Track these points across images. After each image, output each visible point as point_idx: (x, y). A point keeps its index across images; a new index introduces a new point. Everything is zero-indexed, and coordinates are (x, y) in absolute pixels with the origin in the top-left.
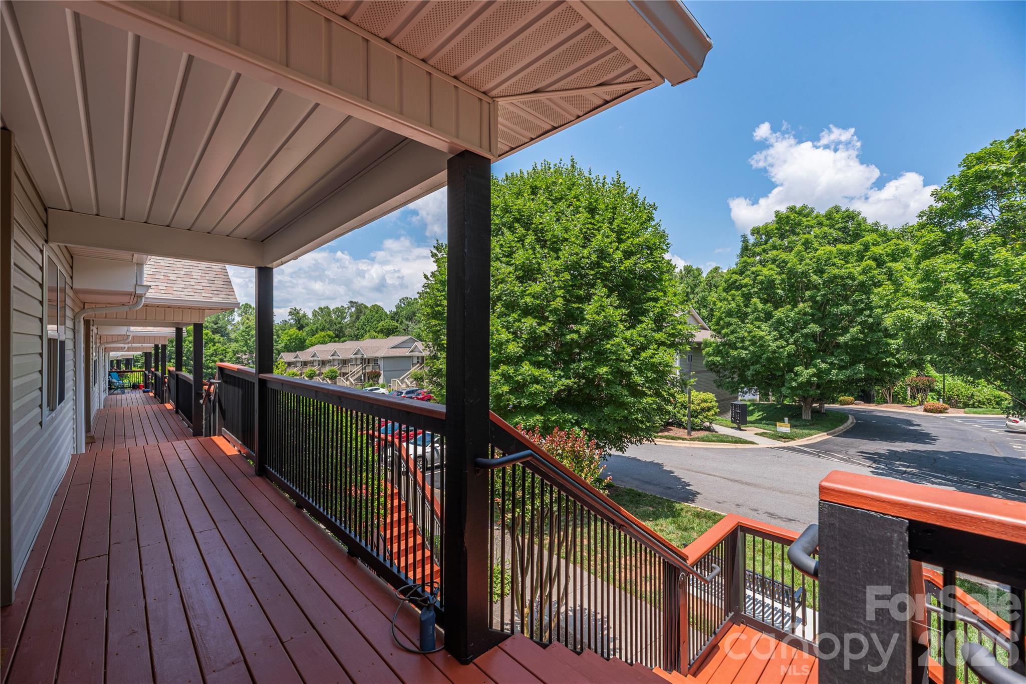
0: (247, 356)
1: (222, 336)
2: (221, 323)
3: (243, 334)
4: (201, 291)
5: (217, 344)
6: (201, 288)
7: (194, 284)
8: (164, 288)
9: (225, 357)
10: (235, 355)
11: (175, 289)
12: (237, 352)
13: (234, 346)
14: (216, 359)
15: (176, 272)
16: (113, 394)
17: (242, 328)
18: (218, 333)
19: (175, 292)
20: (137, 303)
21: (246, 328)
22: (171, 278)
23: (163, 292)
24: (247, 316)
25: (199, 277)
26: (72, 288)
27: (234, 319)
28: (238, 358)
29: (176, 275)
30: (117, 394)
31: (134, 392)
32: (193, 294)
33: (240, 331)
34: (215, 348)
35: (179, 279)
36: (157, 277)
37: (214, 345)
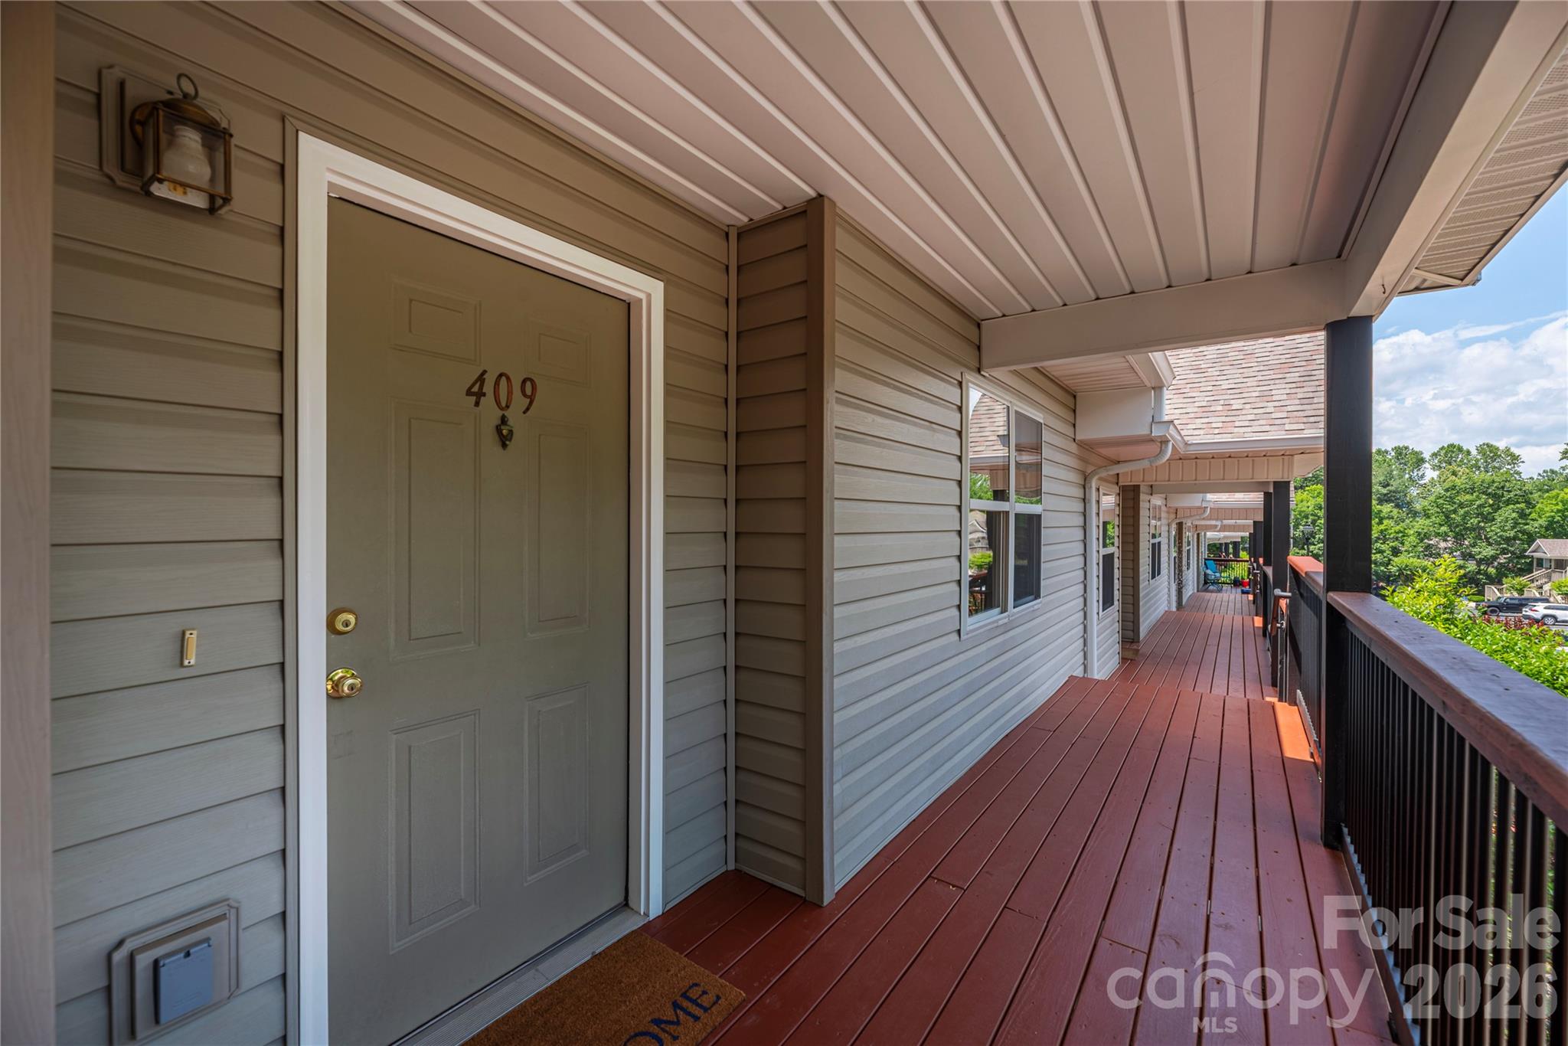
0: (1449, 544)
1: (1397, 506)
2: (1395, 484)
3: (1441, 501)
4: (1284, 421)
5: (1385, 522)
6: (1284, 415)
7: (1272, 410)
8: (1220, 425)
9: (1403, 543)
10: (1422, 540)
11: (1237, 424)
12: (1427, 536)
13: (1421, 524)
14: (1383, 547)
15: (1244, 395)
16: (1206, 590)
17: (1439, 490)
18: (1388, 501)
19: (1236, 430)
20: (1161, 452)
21: (1447, 490)
22: (1234, 407)
23: (1217, 431)
24: (1454, 467)
25: (1285, 397)
26: (1074, 440)
27: (1423, 476)
28: (1428, 547)
29: (1243, 401)
30: (1212, 592)
31: (1234, 590)
32: (1267, 428)
33: (1432, 498)
34: (1382, 527)
35: (1248, 406)
36: (1212, 409)
37: (1380, 523)
